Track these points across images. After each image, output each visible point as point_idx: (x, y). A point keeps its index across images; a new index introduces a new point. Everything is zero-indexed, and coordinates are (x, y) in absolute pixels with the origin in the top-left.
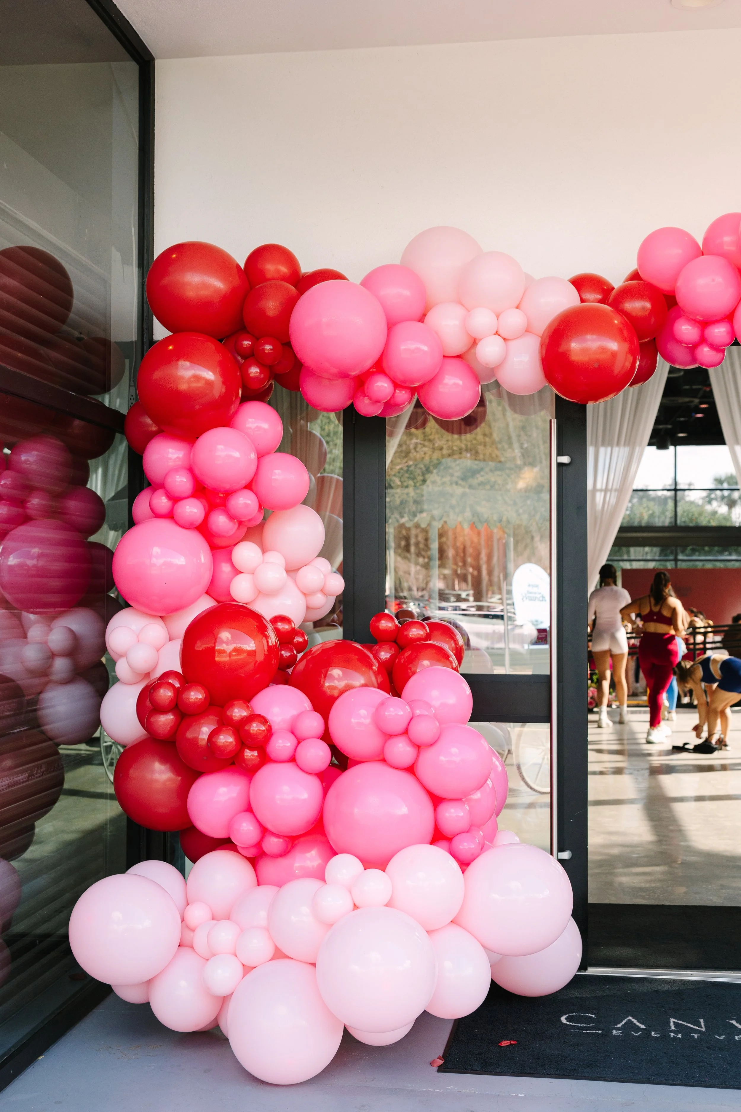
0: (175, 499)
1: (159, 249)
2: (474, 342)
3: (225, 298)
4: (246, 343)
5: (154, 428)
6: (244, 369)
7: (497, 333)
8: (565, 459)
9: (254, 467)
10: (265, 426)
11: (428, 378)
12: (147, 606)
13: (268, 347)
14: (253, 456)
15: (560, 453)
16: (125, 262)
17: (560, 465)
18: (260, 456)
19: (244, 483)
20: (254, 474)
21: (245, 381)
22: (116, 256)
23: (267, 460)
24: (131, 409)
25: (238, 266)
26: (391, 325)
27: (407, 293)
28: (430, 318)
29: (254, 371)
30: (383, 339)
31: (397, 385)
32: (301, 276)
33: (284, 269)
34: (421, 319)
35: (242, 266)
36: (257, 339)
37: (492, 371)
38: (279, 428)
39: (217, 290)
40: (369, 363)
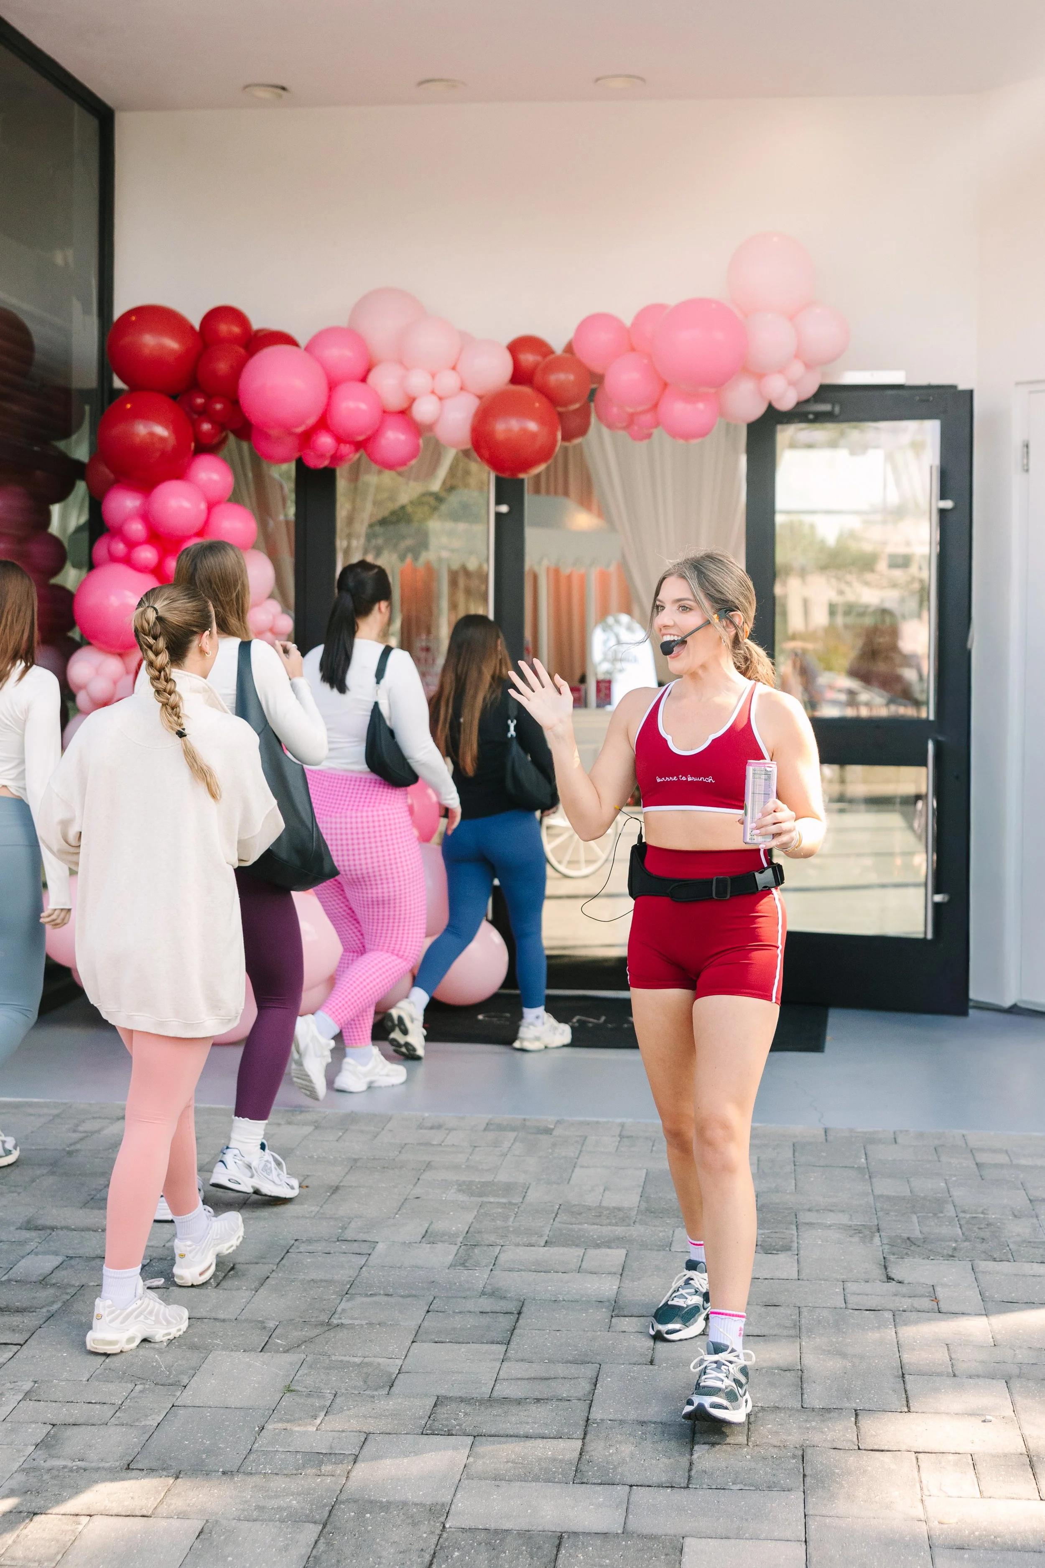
0: (132, 545)
1: (118, 311)
2: (412, 400)
3: (181, 358)
4: (200, 401)
5: (112, 476)
6: (196, 425)
7: (433, 392)
8: (504, 509)
9: (203, 517)
10: (215, 477)
11: (369, 433)
12: (106, 643)
13: (219, 406)
14: (203, 506)
15: (498, 502)
16: (86, 311)
17: (498, 515)
18: (211, 506)
19: (195, 530)
20: (203, 523)
21: (198, 436)
22: (77, 306)
23: (218, 511)
24: (92, 459)
25: (192, 328)
26: (332, 386)
27: (348, 353)
28: (372, 378)
29: (206, 427)
30: (323, 399)
31: (339, 439)
32: (252, 334)
33: (236, 330)
34: (364, 380)
35: (197, 326)
36: (210, 398)
37: (430, 427)
38: (230, 479)
39: (172, 351)
40: (311, 421)
